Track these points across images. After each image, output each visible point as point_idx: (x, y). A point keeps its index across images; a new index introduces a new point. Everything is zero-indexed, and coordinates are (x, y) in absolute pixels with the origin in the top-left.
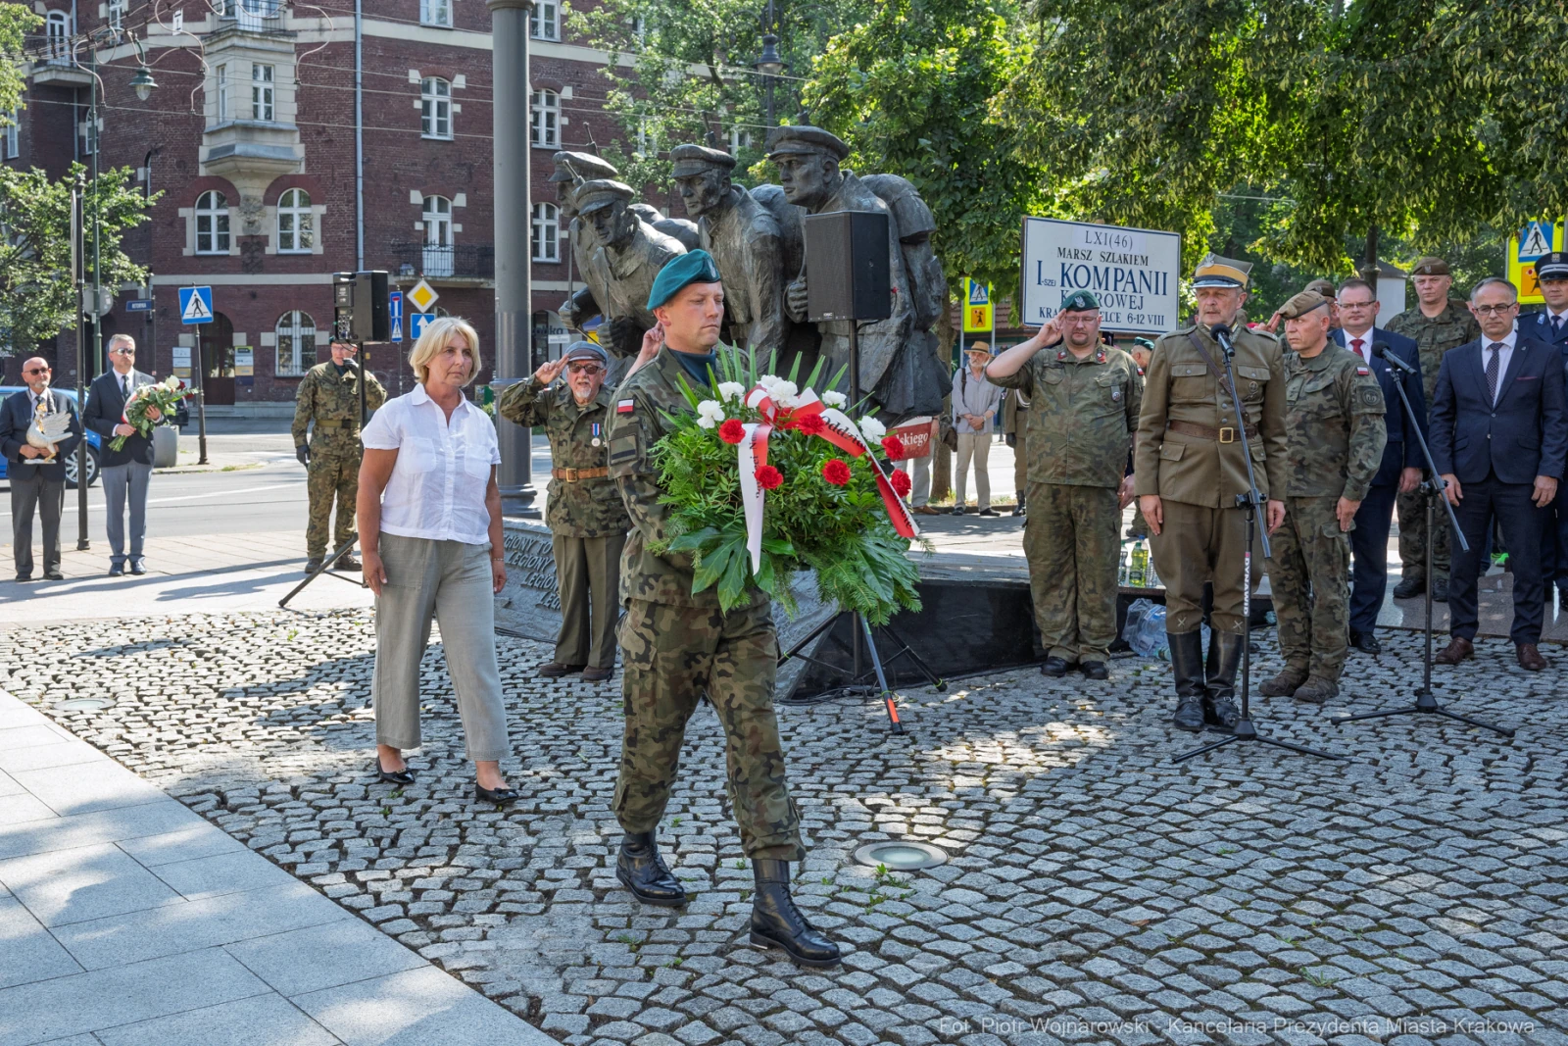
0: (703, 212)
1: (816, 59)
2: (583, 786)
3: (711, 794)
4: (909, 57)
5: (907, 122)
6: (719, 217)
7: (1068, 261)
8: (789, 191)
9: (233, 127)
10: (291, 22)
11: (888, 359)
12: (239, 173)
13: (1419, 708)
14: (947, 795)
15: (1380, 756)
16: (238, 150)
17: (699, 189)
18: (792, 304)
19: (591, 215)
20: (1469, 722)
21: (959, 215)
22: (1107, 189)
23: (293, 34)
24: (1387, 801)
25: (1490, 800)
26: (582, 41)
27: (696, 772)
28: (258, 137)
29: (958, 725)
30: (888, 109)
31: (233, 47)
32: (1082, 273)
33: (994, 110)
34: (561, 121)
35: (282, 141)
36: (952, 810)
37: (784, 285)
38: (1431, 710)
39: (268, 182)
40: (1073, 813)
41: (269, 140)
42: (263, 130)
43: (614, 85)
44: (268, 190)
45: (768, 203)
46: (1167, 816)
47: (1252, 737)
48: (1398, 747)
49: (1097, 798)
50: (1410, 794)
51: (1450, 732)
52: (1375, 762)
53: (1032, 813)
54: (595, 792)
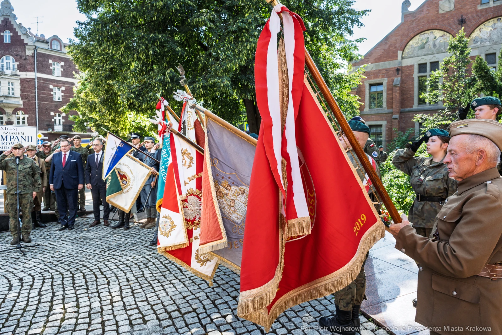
9: (3, 96)
10: (18, 72)
12: (5, 107)
16: (4, 101)
23: (19, 76)
28: (9, 99)
31: (2, 78)
35: (16, 100)
39: (13, 109)
41: (13, 99)
42: (11, 97)
44: (13, 111)
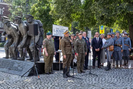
0: (18, 23)
1: (32, 6)
2: (4, 87)
3: (18, 87)
4: (41, 7)
5: (41, 14)
6: (20, 24)
7: (57, 29)
8: (28, 21)
11: (38, 39)
13: (90, 74)
14: (44, 85)
15: (86, 79)
17: (18, 21)
18: (28, 33)
19: (5, 23)
20: (94, 75)
21: (47, 24)
22: (61, 21)
24: (86, 83)
25: (95, 82)
26: (5, 2)
27: (17, 85)
29: (46, 78)
30: (39, 12)
32: (58, 30)
33: (50, 13)
34: (3, 11)
36: (44, 87)
37: (27, 31)
38: (91, 74)
40: (56, 86)
43: (9, 8)
45: (25, 23)
46: (66, 86)
47: (74, 77)
48: (88, 78)
49: (59, 85)
50: (88, 82)
51: (92, 76)
52: (85, 79)
53: (52, 87)
54: (5, 88)
